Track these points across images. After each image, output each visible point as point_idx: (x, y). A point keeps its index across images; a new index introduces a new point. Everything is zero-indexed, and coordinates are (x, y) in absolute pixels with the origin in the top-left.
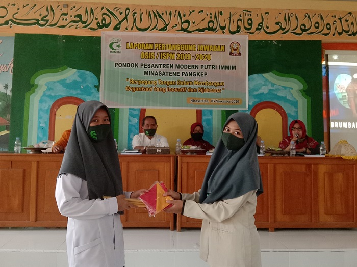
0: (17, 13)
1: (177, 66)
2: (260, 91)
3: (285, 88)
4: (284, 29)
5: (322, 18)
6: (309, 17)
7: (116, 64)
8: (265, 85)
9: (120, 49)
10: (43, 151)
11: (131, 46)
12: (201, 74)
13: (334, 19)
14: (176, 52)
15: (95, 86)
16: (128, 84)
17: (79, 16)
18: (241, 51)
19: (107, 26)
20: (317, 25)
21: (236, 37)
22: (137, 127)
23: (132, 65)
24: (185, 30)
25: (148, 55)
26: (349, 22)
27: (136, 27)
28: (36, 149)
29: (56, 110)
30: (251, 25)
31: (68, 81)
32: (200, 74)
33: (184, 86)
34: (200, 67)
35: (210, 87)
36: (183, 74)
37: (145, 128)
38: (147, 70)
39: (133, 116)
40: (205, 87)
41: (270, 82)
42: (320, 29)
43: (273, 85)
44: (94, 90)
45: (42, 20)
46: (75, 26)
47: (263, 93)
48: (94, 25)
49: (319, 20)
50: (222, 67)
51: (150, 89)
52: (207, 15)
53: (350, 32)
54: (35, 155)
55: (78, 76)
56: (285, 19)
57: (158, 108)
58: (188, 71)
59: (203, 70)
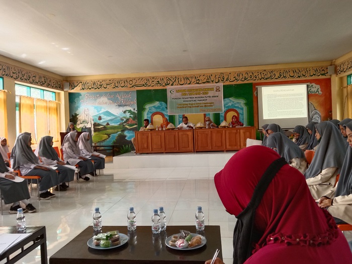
0: (136, 82)
1: (196, 98)
2: (228, 105)
3: (238, 103)
4: (237, 79)
5: (253, 74)
6: (247, 74)
7: (173, 98)
8: (230, 102)
9: (174, 93)
11: (178, 91)
13: (258, 73)
14: (195, 92)
15: (166, 107)
16: (177, 106)
17: (158, 82)
18: (220, 90)
19: (169, 84)
21: (218, 84)
23: (179, 99)
24: (198, 83)
25: (184, 94)
26: (265, 74)
27: (179, 84)
29: (153, 117)
30: (224, 79)
31: (156, 106)
32: (204, 100)
33: (198, 105)
34: (204, 97)
35: (208, 105)
38: (184, 100)
39: (180, 117)
41: (232, 101)
42: (252, 78)
44: (165, 109)
45: (145, 84)
46: (157, 86)
48: (164, 85)
49: (251, 74)
50: (213, 97)
51: (186, 107)
52: (206, 76)
53: (265, 78)
55: (160, 104)
56: (238, 75)
57: (189, 114)
58: (200, 99)
59: (206, 98)
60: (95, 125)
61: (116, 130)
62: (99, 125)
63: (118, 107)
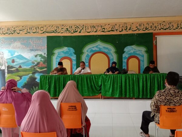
0: (47, 29)
2: (130, 52)
3: (139, 50)
4: (139, 29)
6: (148, 24)
8: (132, 50)
13: (158, 24)
17: (67, 29)
19: (77, 32)
20: (151, 27)
24: (103, 31)
26: (164, 25)
27: (86, 31)
30: (127, 28)
31: (65, 51)
43: (135, 50)
44: (73, 54)
45: (55, 31)
46: (66, 32)
49: (152, 25)
52: (111, 25)
53: (164, 29)
56: (139, 25)
60: (9, 67)
61: (28, 73)
62: (12, 67)
63: (30, 51)
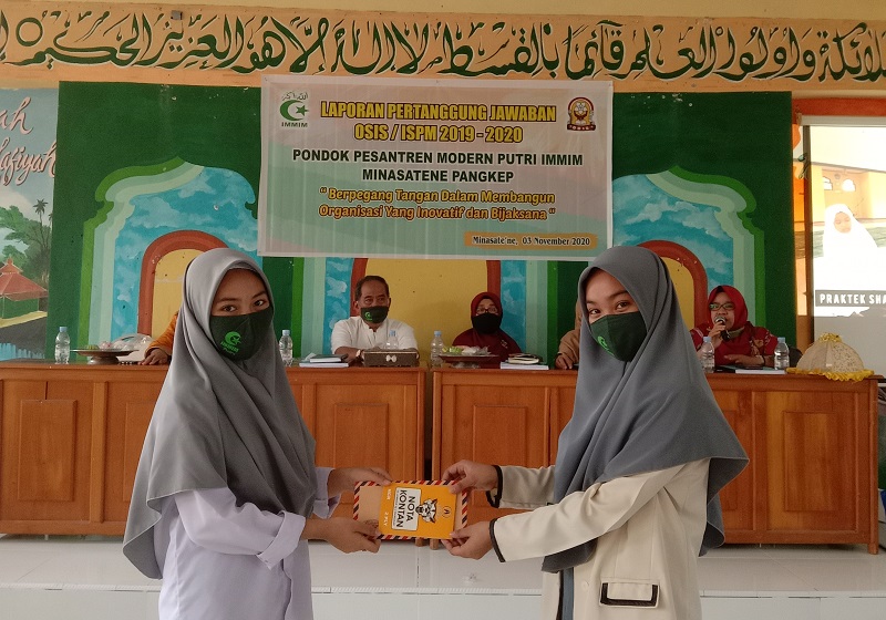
0: (64, 33)
1: (442, 158)
2: (641, 216)
3: (702, 208)
4: (700, 65)
5: (792, 38)
6: (761, 36)
7: (296, 153)
8: (653, 201)
9: (305, 118)
10: (120, 358)
11: (332, 109)
12: (500, 177)
13: (823, 41)
14: (439, 123)
15: (248, 206)
16: (323, 199)
17: (210, 40)
18: (595, 119)
19: (275, 62)
20: (780, 56)
21: (583, 87)
22: (345, 301)
23: (335, 156)
24: (461, 71)
25: (373, 131)
26: (860, 46)
27: (343, 63)
28: (104, 353)
29: (157, 262)
30: (618, 56)
31: (182, 195)
32: (496, 176)
33: (458, 204)
34: (495, 159)
35: (520, 207)
36: (454, 177)
37: (362, 303)
38: (370, 166)
39: (338, 276)
40: (508, 206)
41: (664, 193)
42: (787, 66)
44: (244, 215)
45: (123, 50)
46: (200, 64)
47: (648, 221)
49: (784, 42)
50: (549, 159)
51: (376, 213)
52: (514, 33)
53: (863, 73)
54: (102, 367)
55: (208, 182)
56: (702, 41)
57: (396, 256)
58: (467, 168)
59: (504, 167)
